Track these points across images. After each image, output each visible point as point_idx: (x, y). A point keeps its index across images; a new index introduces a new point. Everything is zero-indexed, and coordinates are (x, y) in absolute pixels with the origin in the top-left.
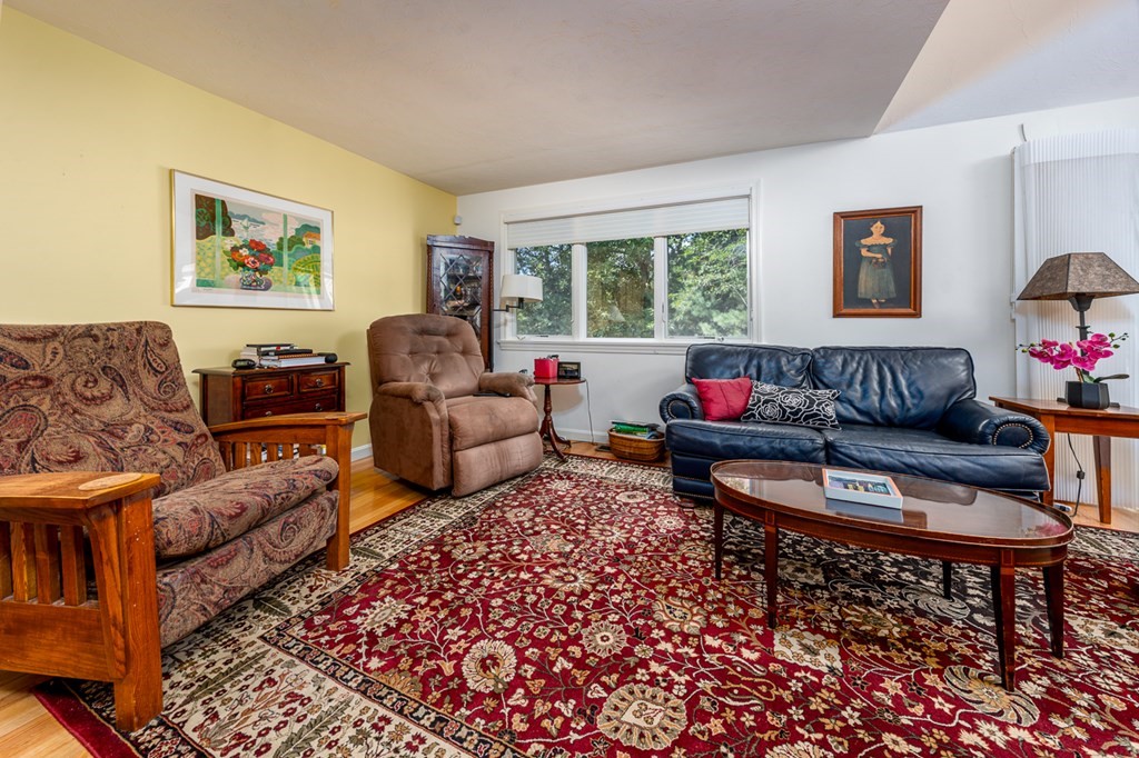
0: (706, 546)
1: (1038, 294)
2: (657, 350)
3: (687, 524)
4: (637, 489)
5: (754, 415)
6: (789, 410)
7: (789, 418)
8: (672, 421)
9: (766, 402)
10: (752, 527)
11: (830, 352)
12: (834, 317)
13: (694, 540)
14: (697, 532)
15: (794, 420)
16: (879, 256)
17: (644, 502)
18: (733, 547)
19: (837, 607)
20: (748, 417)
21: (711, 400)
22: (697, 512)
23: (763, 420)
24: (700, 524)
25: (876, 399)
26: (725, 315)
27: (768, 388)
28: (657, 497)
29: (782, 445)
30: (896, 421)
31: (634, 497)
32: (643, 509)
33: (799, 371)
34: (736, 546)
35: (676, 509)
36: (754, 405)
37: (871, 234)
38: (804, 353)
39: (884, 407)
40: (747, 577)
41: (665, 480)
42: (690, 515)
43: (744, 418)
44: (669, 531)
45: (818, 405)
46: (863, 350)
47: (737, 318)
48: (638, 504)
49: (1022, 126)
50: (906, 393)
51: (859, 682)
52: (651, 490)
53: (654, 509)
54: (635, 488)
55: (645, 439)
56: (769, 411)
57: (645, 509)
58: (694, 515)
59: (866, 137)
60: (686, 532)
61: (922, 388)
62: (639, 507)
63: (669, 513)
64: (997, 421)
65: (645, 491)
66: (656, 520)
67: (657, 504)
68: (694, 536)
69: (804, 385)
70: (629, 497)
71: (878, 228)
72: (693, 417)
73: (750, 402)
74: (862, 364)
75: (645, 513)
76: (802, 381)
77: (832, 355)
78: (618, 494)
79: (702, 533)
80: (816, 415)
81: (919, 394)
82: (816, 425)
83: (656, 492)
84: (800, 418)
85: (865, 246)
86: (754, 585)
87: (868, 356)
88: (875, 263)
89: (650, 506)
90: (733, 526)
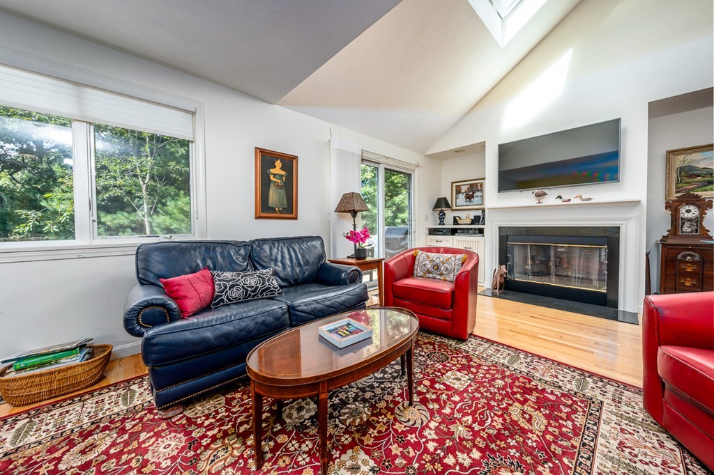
0: (224, 444)
1: (343, 209)
2: (82, 254)
3: (188, 434)
4: (90, 434)
5: (223, 300)
6: (250, 289)
7: (250, 295)
8: (151, 332)
9: (232, 287)
10: (245, 397)
11: (261, 242)
12: (256, 218)
13: (207, 447)
14: (204, 436)
15: (254, 296)
16: (279, 181)
17: (114, 444)
18: (246, 426)
19: (337, 420)
20: (218, 303)
21: (185, 297)
22: (189, 413)
23: (231, 302)
24: (200, 425)
25: (289, 269)
26: (114, 216)
27: (228, 275)
28: (128, 426)
29: (263, 318)
30: (299, 281)
31: (93, 446)
32: (118, 456)
33: (244, 259)
34: (247, 422)
35: (164, 425)
36: (222, 292)
37: (275, 167)
38: (245, 245)
39: (294, 273)
40: (278, 446)
41: (125, 399)
42: (184, 421)
43: (214, 305)
44: (173, 459)
45: (268, 281)
46: (279, 240)
47: (127, 218)
48: (106, 452)
49: (331, 130)
50: (302, 263)
51: (387, 464)
52: (112, 422)
53: (135, 444)
54: (85, 435)
55: (78, 362)
56: (236, 293)
57: (121, 453)
58: (189, 419)
59: (272, 104)
60: (193, 444)
61: (308, 259)
62: (110, 457)
63: (158, 435)
64: (349, 271)
65: (106, 428)
66: (148, 456)
67: (134, 436)
68: (204, 442)
69: (249, 268)
70: (83, 452)
71: (278, 164)
72: (173, 320)
73: (217, 290)
74: (280, 249)
75: (124, 458)
76: (247, 265)
77: (263, 244)
78: (59, 460)
79: (210, 433)
80: (269, 288)
81: (307, 263)
82: (268, 296)
83: (123, 421)
84: (257, 294)
85: (272, 174)
86: (287, 450)
87: (281, 244)
88: (278, 185)
89: (126, 444)
90: (231, 405)
